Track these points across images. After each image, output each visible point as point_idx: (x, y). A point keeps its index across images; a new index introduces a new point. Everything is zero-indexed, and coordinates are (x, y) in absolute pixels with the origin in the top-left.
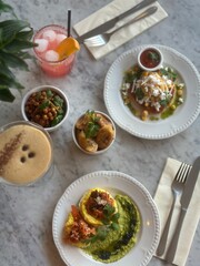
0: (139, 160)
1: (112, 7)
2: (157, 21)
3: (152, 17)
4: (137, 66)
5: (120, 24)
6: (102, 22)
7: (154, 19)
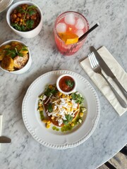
0: (5, 96)
1: (123, 73)
2: (115, 108)
3: (118, 104)
5: (110, 79)
6: (110, 67)
7: (117, 105)
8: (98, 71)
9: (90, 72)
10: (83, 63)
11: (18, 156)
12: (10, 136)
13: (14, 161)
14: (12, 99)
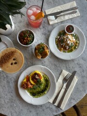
0: (55, 65)
1: (61, 7)
4: (64, 31)
5: (62, 14)
7: (75, 15)
8: (56, 18)
9: (56, 21)
10: (51, 23)
11: (83, 71)
12: (73, 70)
13: (85, 74)
14: (58, 63)
